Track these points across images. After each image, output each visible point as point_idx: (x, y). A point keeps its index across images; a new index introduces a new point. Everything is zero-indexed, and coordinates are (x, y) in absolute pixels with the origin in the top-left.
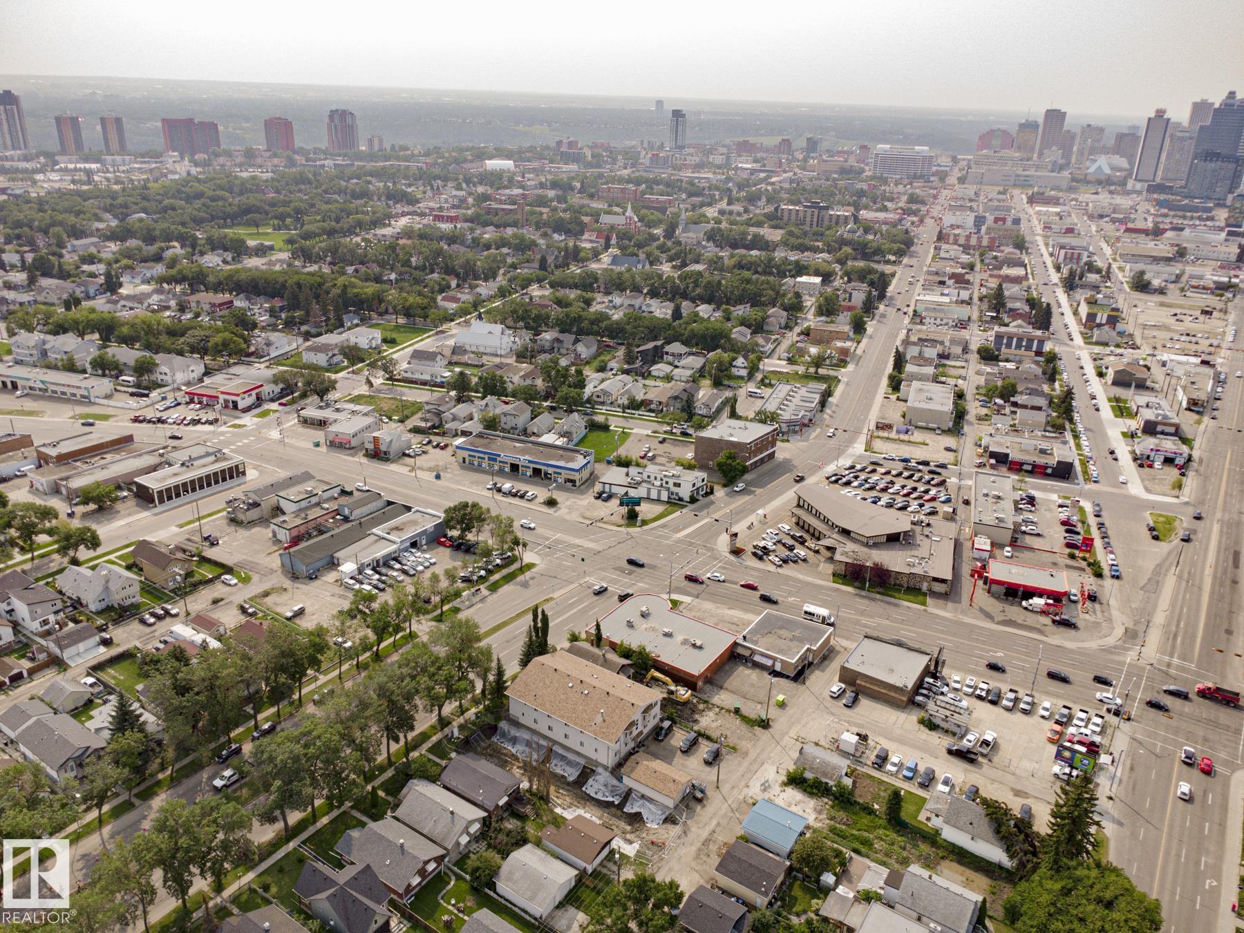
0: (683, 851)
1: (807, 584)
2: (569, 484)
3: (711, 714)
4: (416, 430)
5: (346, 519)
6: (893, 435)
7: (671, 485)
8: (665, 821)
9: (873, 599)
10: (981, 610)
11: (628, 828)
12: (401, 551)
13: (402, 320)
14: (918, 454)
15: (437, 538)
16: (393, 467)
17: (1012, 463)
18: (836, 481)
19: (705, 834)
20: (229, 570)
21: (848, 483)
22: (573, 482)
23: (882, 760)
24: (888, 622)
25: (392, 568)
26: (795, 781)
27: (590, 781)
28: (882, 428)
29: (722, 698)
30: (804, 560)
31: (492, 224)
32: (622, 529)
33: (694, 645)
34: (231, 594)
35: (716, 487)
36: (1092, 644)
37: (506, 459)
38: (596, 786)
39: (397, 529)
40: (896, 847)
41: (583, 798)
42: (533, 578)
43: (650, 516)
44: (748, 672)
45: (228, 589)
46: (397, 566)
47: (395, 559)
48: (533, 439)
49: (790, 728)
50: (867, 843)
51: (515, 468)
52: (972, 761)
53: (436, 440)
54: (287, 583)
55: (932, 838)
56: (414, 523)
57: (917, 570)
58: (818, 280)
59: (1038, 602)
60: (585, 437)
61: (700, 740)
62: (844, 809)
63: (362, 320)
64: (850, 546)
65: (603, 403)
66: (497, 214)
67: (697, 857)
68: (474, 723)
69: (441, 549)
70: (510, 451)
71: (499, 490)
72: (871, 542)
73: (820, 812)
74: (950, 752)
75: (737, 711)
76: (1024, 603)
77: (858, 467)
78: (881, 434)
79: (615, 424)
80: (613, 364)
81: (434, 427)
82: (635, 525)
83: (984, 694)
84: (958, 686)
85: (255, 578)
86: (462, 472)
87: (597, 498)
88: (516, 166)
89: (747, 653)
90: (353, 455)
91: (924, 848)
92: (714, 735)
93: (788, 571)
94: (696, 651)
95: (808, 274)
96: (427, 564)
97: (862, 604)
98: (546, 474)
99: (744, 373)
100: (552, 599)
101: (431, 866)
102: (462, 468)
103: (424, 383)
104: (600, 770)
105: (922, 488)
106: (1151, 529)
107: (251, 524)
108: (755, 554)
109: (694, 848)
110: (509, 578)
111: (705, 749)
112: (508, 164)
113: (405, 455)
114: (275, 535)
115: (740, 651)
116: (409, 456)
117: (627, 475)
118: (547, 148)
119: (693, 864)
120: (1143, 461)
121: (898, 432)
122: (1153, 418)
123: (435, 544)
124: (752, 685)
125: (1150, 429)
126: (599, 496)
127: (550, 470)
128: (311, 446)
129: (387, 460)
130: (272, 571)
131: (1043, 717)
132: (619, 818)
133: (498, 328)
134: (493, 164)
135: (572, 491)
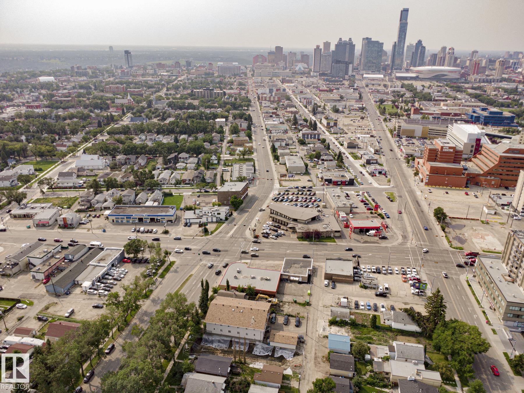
0: (309, 365)
1: (291, 244)
2: (169, 223)
3: (286, 306)
4: (79, 211)
5: (71, 261)
6: (287, 178)
7: (216, 214)
8: (294, 356)
9: (317, 244)
10: (355, 239)
11: (280, 363)
12: (108, 270)
13: (39, 159)
14: (300, 184)
15: (122, 260)
16: (77, 231)
17: (334, 182)
18: (277, 200)
19: (313, 355)
20: (18, 301)
21: (282, 201)
22: (171, 221)
23: (357, 306)
24: (327, 252)
25: (108, 279)
26: (333, 323)
27: (255, 349)
28: (283, 176)
29: (286, 298)
30: (284, 235)
31: (60, 108)
32: (204, 237)
33: (267, 280)
34: (26, 313)
35: (233, 212)
36: (395, 243)
37: (135, 217)
38: (258, 350)
39: (101, 260)
40: (380, 337)
41: (255, 357)
42: (178, 268)
43: (213, 229)
44: (290, 285)
45: (22, 311)
46: (110, 277)
47: (107, 274)
48: (141, 205)
49: (318, 303)
50: (370, 338)
51: (141, 220)
52: (385, 296)
53: (93, 214)
54: (56, 300)
55: (389, 329)
56: (109, 255)
57: (328, 229)
58: (224, 120)
59: (372, 232)
60: (164, 200)
61: (289, 318)
62: (355, 328)
63: (17, 161)
64: (300, 225)
65: (164, 184)
66: (61, 103)
67: (316, 366)
68: (190, 340)
69: (126, 264)
70: (136, 213)
71: (138, 231)
72: (306, 222)
73: (348, 332)
74: (377, 295)
75: (295, 302)
76: (367, 234)
77: (282, 193)
78: (283, 178)
79: (174, 192)
80: (158, 166)
81: (88, 208)
82: (208, 235)
83: (375, 270)
84: (365, 270)
85: (35, 302)
86: (114, 227)
87: (185, 226)
88: (55, 79)
89: (287, 277)
90: (53, 229)
91: (390, 334)
92: (294, 314)
93: (280, 240)
94: (268, 282)
95: (219, 118)
96: (124, 273)
97: (314, 247)
98: (157, 220)
99: (216, 162)
100: (192, 275)
102: (114, 225)
103: (70, 188)
104: (257, 343)
105: (309, 197)
106: (389, 198)
107: (16, 275)
108: (264, 236)
109: (313, 362)
110: (167, 270)
111: (293, 321)
112: (51, 79)
113: (80, 224)
114: (34, 277)
115: (284, 277)
116: (83, 224)
117: (195, 213)
118: (66, 70)
119: (316, 369)
120: (372, 174)
121: (289, 177)
122: (368, 158)
123: (122, 263)
124: (295, 290)
125: (369, 162)
126: (186, 225)
127: (159, 218)
128: (25, 228)
129: (73, 228)
130: (43, 296)
131: (397, 274)
132: (274, 361)
133: (96, 157)
134: (43, 79)
135: (172, 225)
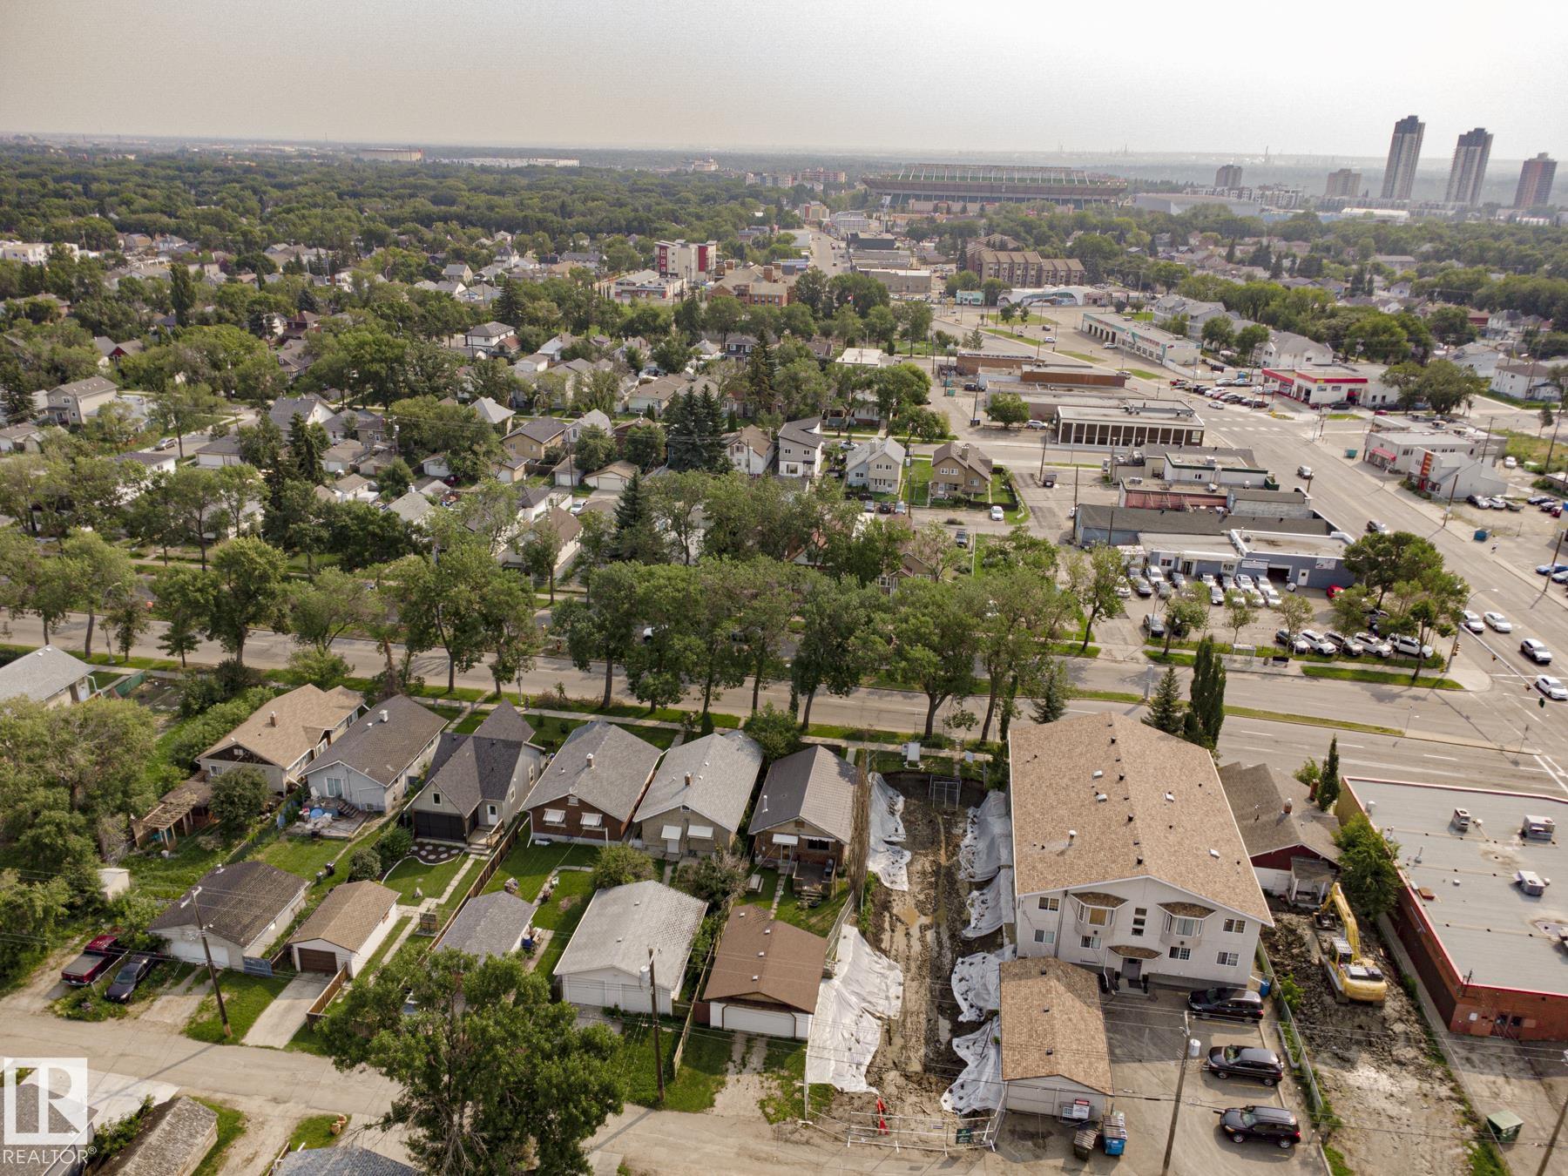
4: (1546, 485)
12: (1241, 570)
15: (1329, 582)
16: (1424, 507)
20: (1013, 506)
27: (979, 957)
38: (974, 969)
39: (1271, 542)
41: (936, 969)
42: (1416, 698)
45: (982, 518)
47: (1219, 579)
56: (1311, 547)
61: (1286, 1085)
68: (965, 768)
69: (1321, 602)
85: (1028, 524)
90: (1385, 480)
100: (1400, 734)
101: (590, 821)
104: (1009, 948)
110: (1367, 678)
116: (1474, 504)
123: (1315, 591)
128: (1340, 455)
130: (1056, 528)
132: (929, 1040)
